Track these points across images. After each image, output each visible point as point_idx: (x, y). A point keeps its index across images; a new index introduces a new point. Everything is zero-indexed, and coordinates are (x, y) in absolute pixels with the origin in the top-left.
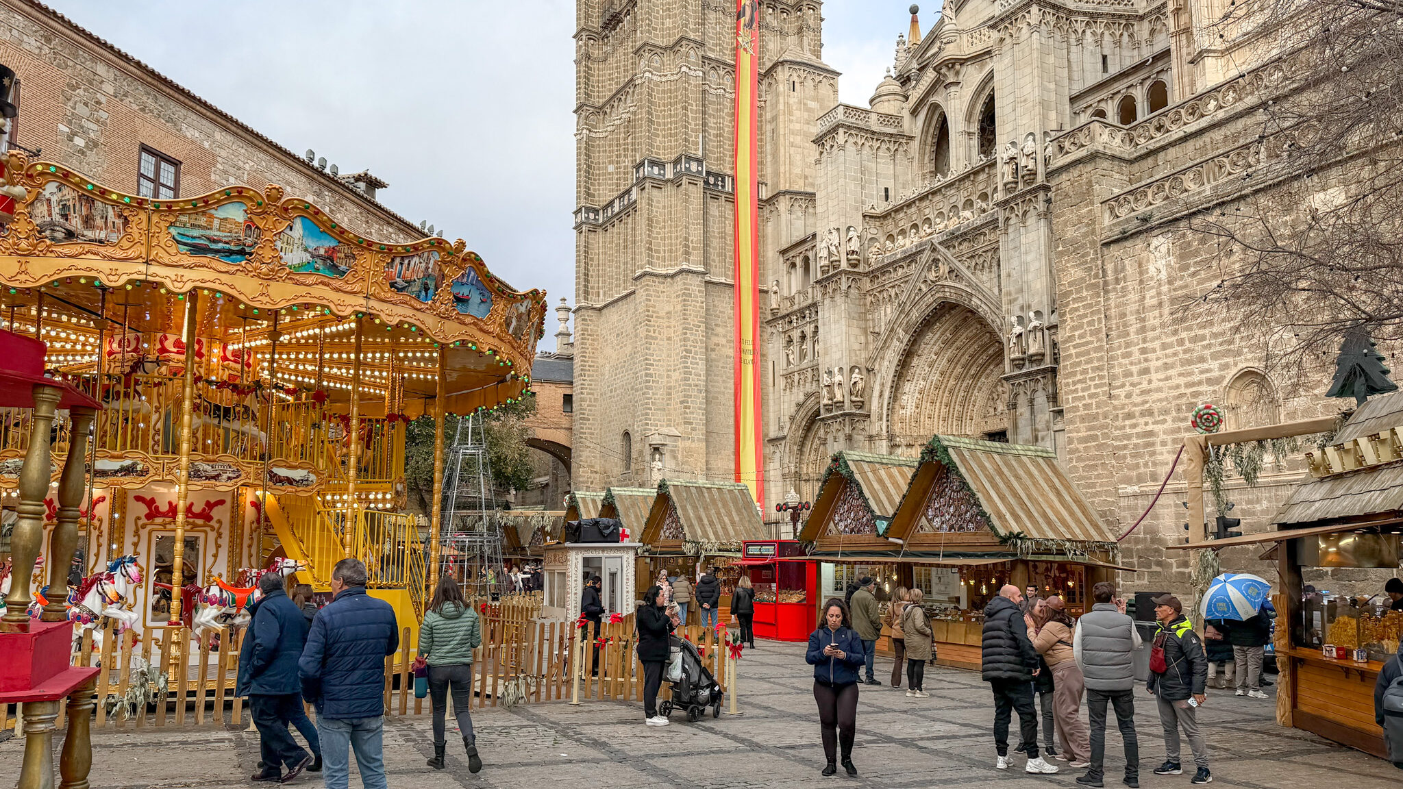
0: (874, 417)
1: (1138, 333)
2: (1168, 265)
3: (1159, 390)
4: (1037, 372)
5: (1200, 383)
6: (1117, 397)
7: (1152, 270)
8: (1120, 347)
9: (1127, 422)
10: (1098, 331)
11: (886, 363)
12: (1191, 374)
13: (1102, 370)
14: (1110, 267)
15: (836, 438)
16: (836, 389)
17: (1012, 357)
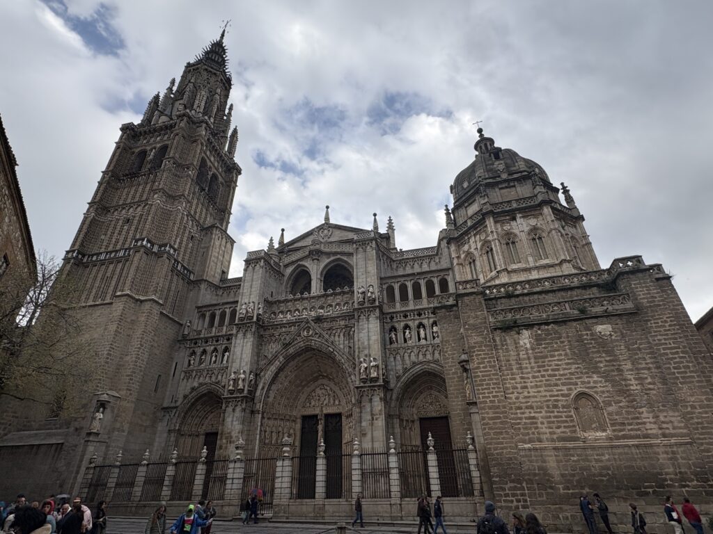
1: (517, 369)
2: (530, 342)
3: (536, 397)
4: (375, 386)
5: (557, 396)
6: (511, 398)
7: (521, 343)
8: (508, 375)
9: (518, 411)
10: (495, 366)
12: (553, 391)
13: (499, 384)
14: (498, 339)
15: (234, 410)
16: (240, 382)
17: (362, 377)
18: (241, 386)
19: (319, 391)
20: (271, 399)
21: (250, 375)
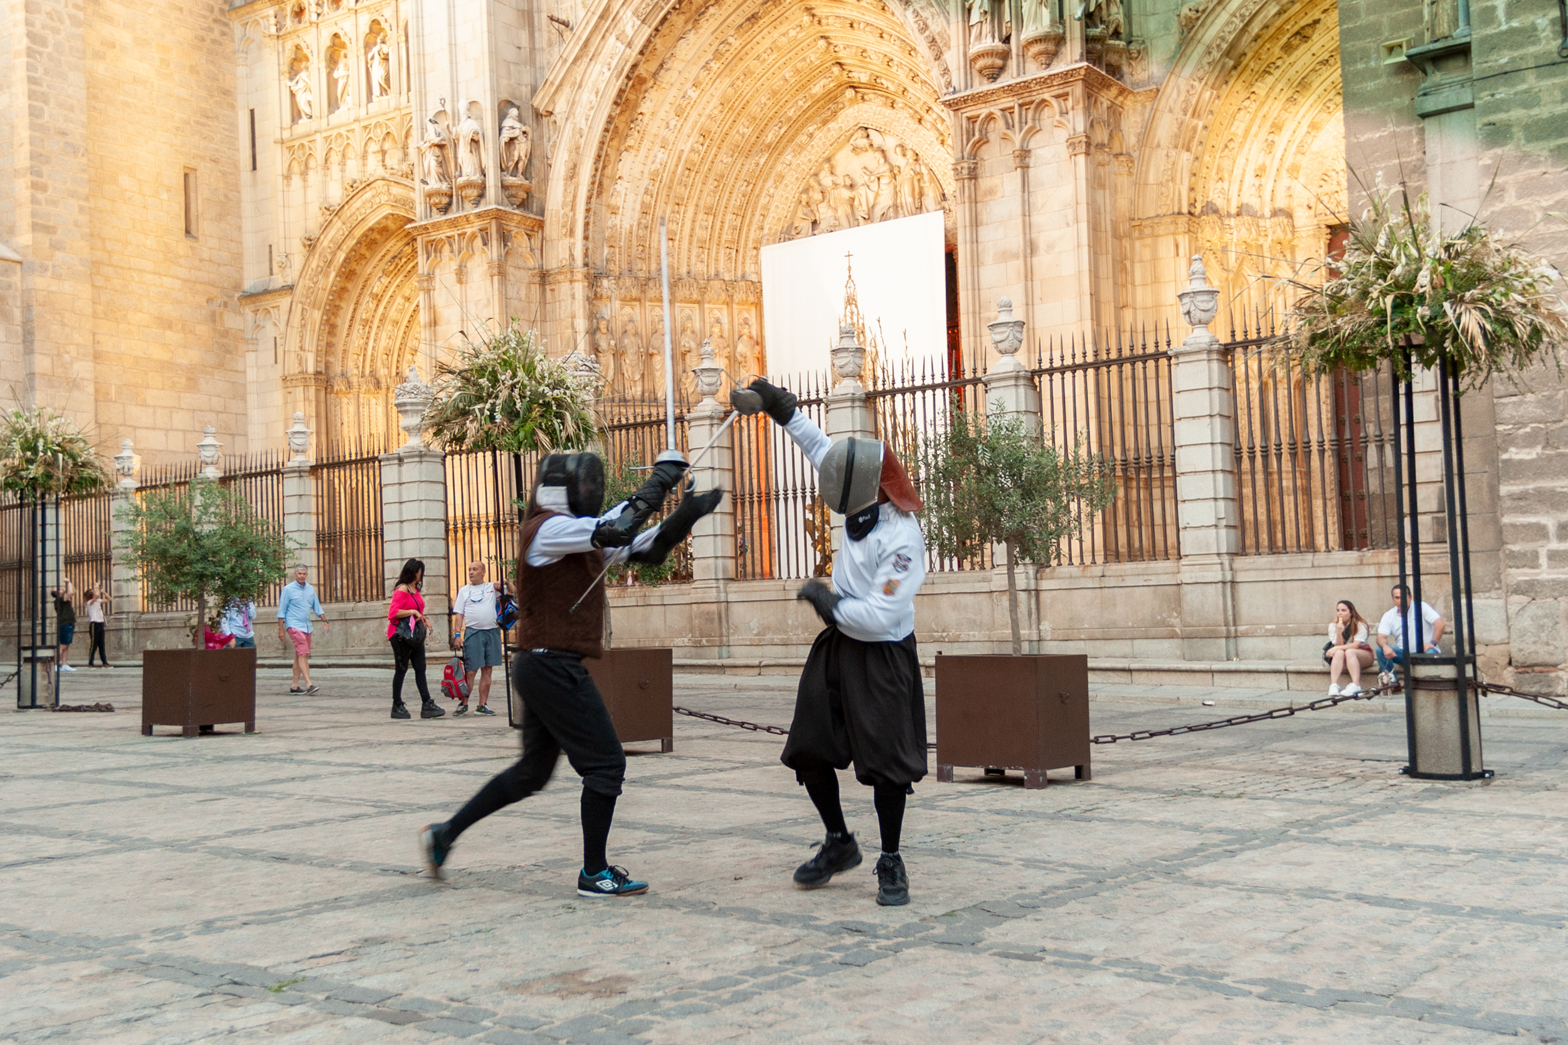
0: (553, 228)
4: (1045, 82)
11: (586, 96)
15: (461, 274)
16: (463, 151)
17: (975, 48)
18: (469, 172)
19: (848, 163)
20: (627, 218)
21: (502, 116)
